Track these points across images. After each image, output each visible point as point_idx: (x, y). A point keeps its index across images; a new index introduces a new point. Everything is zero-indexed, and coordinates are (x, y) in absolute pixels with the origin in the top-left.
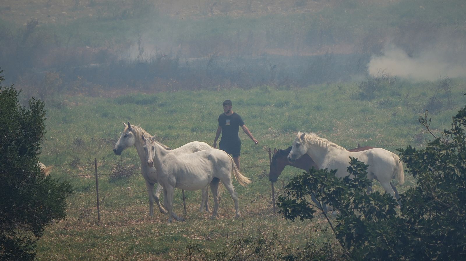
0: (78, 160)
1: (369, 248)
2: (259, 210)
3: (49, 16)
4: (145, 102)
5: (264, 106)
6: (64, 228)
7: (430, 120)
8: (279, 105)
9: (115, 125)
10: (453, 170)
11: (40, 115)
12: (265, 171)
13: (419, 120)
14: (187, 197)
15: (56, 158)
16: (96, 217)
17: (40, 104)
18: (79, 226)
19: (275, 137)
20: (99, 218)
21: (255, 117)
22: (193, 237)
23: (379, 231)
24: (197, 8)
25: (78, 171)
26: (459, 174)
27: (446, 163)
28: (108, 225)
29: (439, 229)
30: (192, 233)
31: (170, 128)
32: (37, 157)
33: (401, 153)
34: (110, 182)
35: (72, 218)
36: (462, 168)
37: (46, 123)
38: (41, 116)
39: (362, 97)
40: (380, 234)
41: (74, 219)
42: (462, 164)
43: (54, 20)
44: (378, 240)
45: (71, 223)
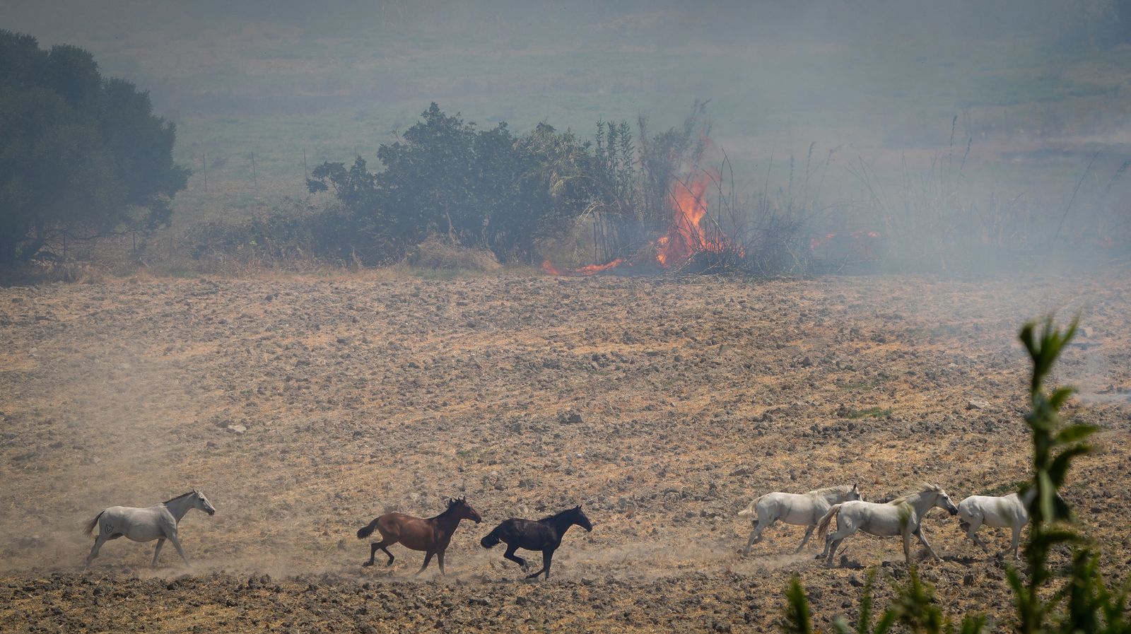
0: (194, 154)
7: (399, 130)
10: (409, 161)
12: (301, 162)
18: (194, 192)
19: (306, 142)
20: (206, 187)
24: (262, 68)
25: (194, 161)
26: (412, 163)
27: (405, 156)
28: (211, 191)
33: (383, 147)
34: (212, 167)
36: (414, 160)
42: (414, 157)
45: (190, 190)
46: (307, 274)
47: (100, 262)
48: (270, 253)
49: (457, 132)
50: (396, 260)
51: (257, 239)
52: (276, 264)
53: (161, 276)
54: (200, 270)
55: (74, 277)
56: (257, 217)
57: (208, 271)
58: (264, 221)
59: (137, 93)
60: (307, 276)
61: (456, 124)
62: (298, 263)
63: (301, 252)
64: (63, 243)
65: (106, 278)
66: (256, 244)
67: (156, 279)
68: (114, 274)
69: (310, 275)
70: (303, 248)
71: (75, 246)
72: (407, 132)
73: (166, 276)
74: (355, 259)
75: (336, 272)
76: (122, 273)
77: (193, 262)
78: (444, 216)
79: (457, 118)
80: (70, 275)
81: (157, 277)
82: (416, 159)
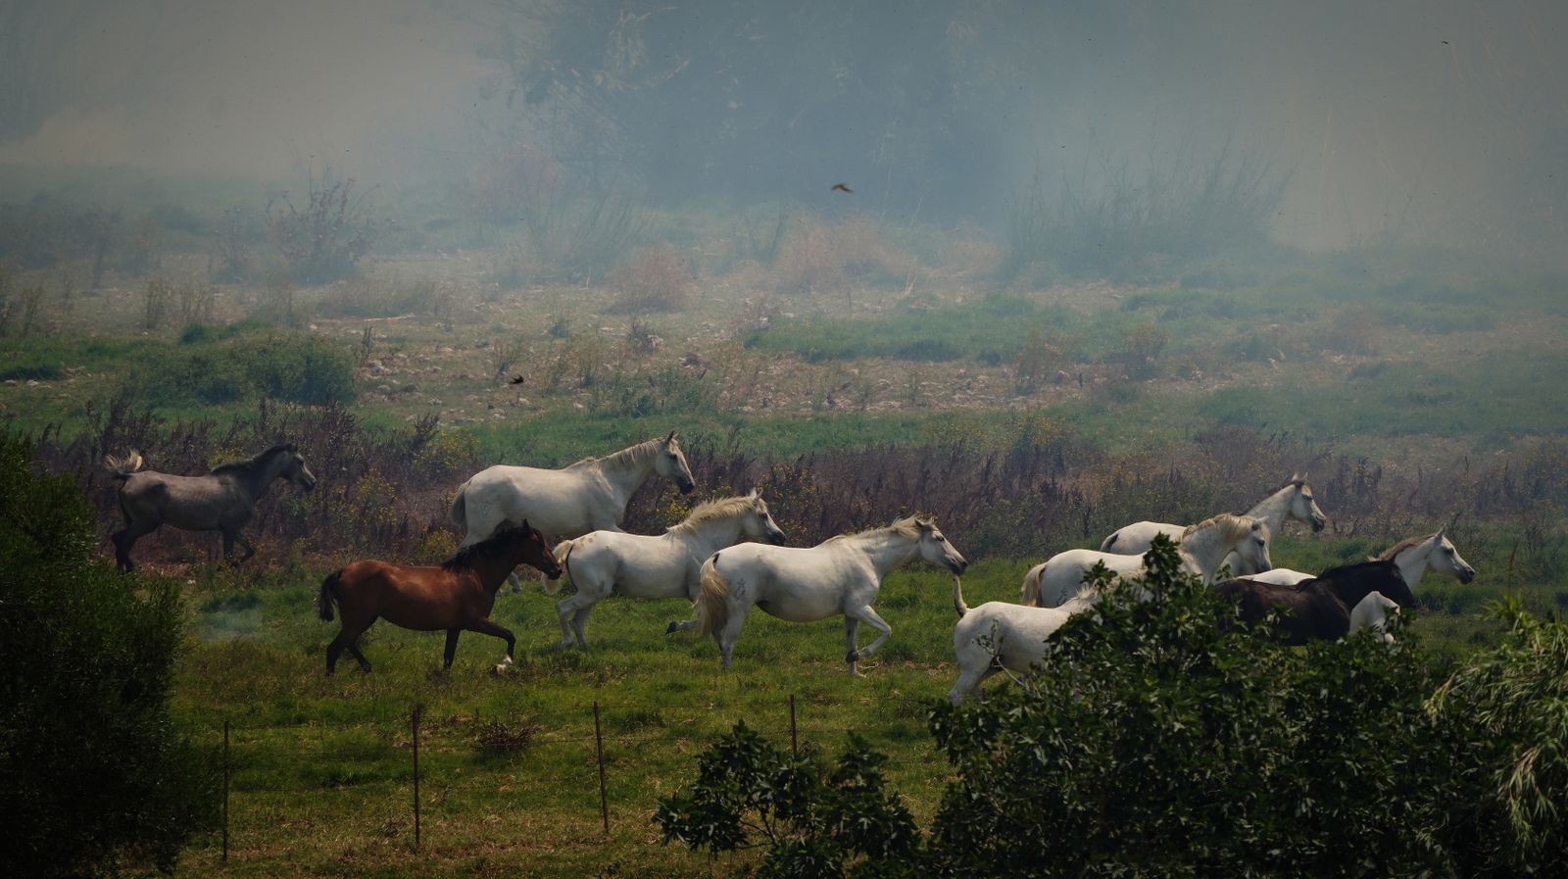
82: (1057, 743)
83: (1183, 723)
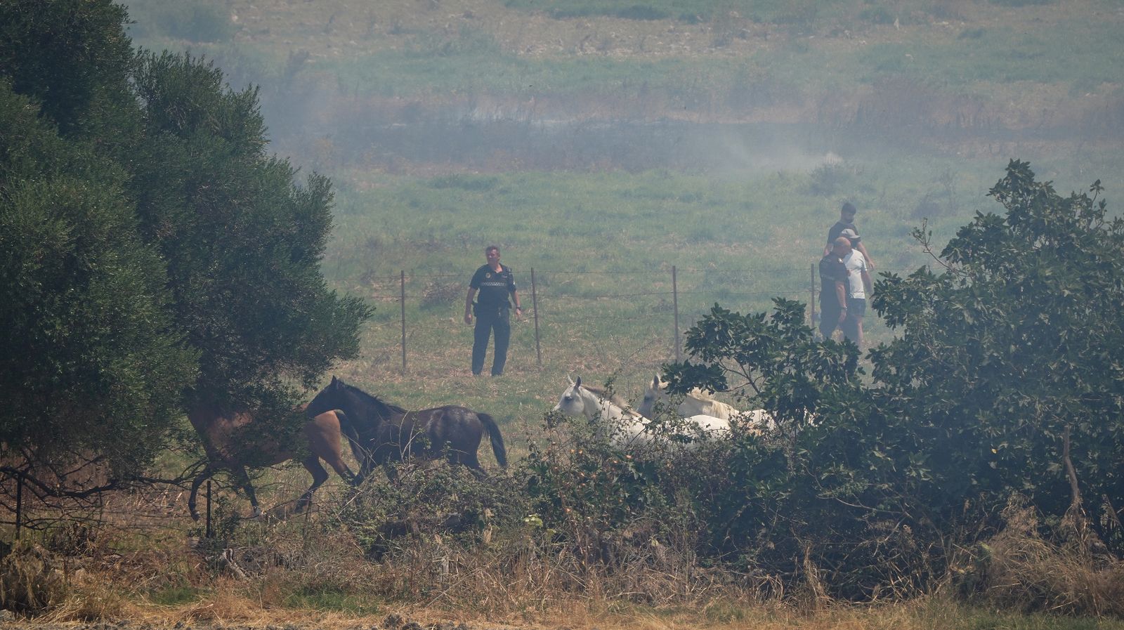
0: (372, 272)
1: (826, 429)
2: (655, 361)
3: (329, 47)
4: (477, 185)
5: (664, 199)
6: (350, 378)
7: (930, 234)
8: (686, 199)
9: (431, 220)
10: (960, 313)
11: (324, 199)
12: (664, 300)
13: (914, 234)
14: (541, 337)
15: (339, 268)
16: (401, 362)
17: (325, 183)
18: (373, 375)
19: (679, 248)
20: (404, 363)
21: (649, 215)
22: (551, 400)
23: (843, 404)
24: (560, 42)
25: (371, 290)
26: (970, 321)
27: (950, 301)
28: (418, 375)
29: (937, 404)
30: (550, 393)
31: (517, 228)
32: (317, 264)
33: (887, 278)
34: (422, 308)
35: (362, 363)
36: (976, 310)
37: (333, 212)
38: (326, 202)
39: (816, 190)
40: (847, 409)
41: (365, 363)
42: (975, 304)
43: (336, 53)
44: (841, 417)
45: (360, 370)
46: (678, 611)
47: (112, 561)
48: (576, 551)
49: (1089, 239)
50: (921, 584)
51: (542, 509)
52: (594, 583)
53: (281, 605)
54: (386, 592)
55: (42, 599)
56: (544, 451)
57: (405, 596)
58: (564, 461)
59: (225, 93)
60: (678, 618)
61: (1088, 214)
62: (653, 582)
63: (662, 551)
64: (14, 505)
65: (128, 607)
66: (541, 523)
67: (265, 613)
68: (152, 597)
69: (683, 616)
70: (668, 540)
71: (45, 515)
72: (954, 243)
73: (292, 605)
74: (812, 577)
75: (756, 610)
76: (173, 594)
77: (367, 567)
78: (1054, 467)
79: (1091, 196)
80: (31, 595)
81: (266, 606)
82: (980, 308)
83: (1070, 291)
